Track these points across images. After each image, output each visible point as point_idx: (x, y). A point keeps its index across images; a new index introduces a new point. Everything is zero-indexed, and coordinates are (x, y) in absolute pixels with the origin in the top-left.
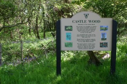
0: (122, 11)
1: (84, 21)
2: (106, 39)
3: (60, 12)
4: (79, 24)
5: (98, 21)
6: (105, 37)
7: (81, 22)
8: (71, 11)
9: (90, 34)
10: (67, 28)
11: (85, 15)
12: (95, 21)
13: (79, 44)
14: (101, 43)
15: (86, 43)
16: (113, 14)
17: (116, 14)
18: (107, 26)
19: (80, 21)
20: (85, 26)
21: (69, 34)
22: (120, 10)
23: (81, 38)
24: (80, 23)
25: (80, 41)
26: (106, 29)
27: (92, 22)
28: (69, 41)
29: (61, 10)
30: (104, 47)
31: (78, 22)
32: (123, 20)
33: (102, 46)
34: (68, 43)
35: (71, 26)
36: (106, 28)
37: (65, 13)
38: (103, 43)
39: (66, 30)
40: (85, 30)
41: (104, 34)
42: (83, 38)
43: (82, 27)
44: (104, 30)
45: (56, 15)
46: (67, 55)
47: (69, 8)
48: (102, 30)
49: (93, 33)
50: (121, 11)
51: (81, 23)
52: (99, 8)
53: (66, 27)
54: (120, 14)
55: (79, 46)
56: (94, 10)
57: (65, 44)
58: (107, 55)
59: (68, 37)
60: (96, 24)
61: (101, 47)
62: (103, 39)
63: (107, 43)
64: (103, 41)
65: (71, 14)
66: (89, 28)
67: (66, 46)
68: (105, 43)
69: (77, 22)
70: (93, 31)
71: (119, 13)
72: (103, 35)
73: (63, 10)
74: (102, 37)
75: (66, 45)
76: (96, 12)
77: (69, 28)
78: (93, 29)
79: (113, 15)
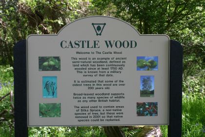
0: (187, 14)
1: (91, 44)
2: (152, 92)
3: (33, 15)
4: (77, 53)
5: (130, 44)
6: (150, 87)
7: (86, 45)
8: (62, 15)
9: (109, 79)
10: (46, 63)
11: (96, 26)
12: (122, 44)
13: (80, 109)
14: (139, 105)
15: (97, 104)
16: (167, 22)
17: (172, 23)
18: (157, 58)
19: (81, 44)
20: (96, 56)
21: (51, 80)
22: (183, 12)
23: (83, 89)
24: (80, 49)
25: (82, 100)
26: (152, 65)
27: (114, 45)
28: (50, 100)
29: (36, 12)
30: (147, 115)
31: (77, 46)
32: (191, 38)
33: (144, 111)
34: (47, 105)
35: (58, 58)
36: (152, 62)
37: (46, 20)
38: (144, 104)
39: (42, 68)
40: (96, 67)
41: (149, 78)
42: (91, 91)
43: (88, 60)
44: (147, 68)
45: (24, 22)
46: (49, 133)
47: (56, 7)
48: (141, 67)
49: (116, 77)
50: (185, 15)
51: (85, 49)
52: (131, 7)
53: (42, 60)
54: (182, 24)
55: (80, 112)
56: (120, 12)
57: (41, 108)
58: (153, 133)
59: (49, 87)
60: (126, 52)
61: (139, 114)
62: (144, 93)
63: (155, 105)
64: (146, 100)
65: (60, 22)
66: (105, 64)
67: (42, 114)
68: (150, 104)
69: (74, 45)
70: (118, 70)
71: (181, 19)
72: (146, 81)
73: (42, 11)
74: (141, 88)
75: (43, 111)
76: (123, 18)
77: (52, 63)
78: (118, 66)
79: (166, 24)
